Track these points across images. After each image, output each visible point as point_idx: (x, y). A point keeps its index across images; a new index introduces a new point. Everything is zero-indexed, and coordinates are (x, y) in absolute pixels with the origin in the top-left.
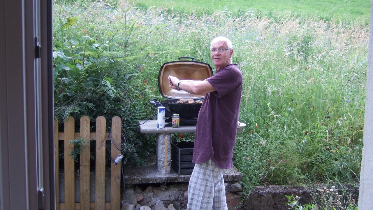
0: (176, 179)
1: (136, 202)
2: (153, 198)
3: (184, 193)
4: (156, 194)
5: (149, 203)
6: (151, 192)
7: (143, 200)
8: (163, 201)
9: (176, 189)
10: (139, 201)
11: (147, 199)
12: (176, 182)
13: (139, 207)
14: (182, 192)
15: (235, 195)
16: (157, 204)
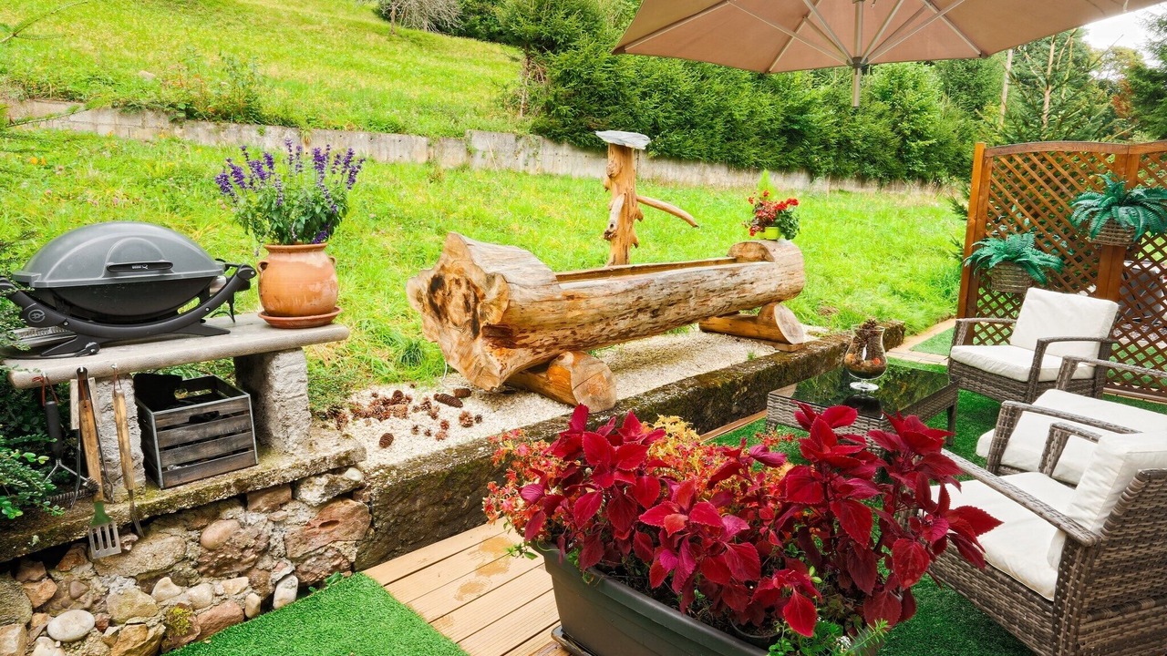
0: (170, 503)
1: (28, 612)
2: (95, 580)
3: (201, 533)
4: (103, 565)
5: (82, 598)
6: (84, 564)
7: (55, 597)
8: (133, 577)
9: (174, 530)
10: (37, 604)
11: (72, 587)
12: (172, 511)
13: (44, 625)
14: (194, 534)
15: (351, 501)
16: (112, 592)
